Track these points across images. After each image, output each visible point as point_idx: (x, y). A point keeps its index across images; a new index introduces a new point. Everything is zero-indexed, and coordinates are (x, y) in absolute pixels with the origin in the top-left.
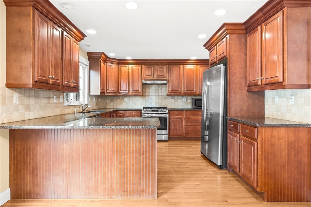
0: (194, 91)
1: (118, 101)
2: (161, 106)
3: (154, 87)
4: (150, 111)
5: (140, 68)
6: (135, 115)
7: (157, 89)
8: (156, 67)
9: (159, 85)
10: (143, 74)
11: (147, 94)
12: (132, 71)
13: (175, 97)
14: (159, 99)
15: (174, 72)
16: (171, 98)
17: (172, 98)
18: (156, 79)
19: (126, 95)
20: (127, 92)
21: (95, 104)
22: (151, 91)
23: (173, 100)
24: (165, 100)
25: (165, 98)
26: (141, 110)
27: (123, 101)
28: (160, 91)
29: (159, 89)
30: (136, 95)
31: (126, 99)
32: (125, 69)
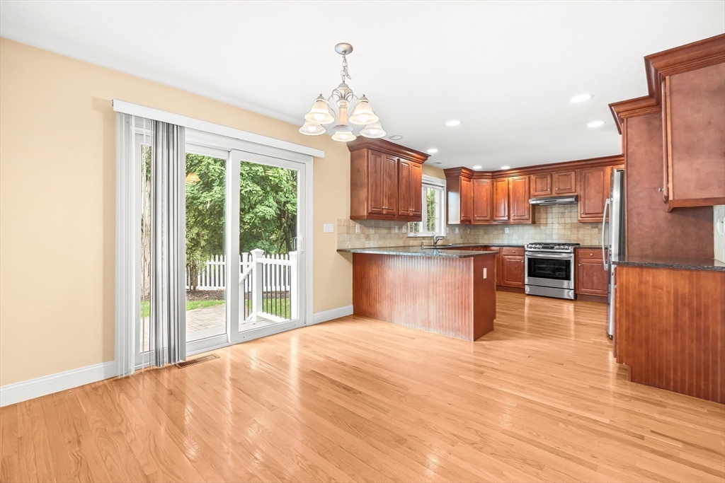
1: (496, 232)
2: (570, 241)
3: (555, 210)
4: (538, 248)
5: (527, 180)
6: (516, 254)
7: (562, 213)
8: (556, 176)
10: (532, 190)
11: (543, 221)
12: (514, 186)
13: (599, 225)
14: (565, 229)
15: (592, 181)
16: (590, 227)
17: (592, 228)
18: (557, 195)
19: (506, 224)
20: (506, 218)
21: (458, 237)
22: (550, 215)
24: (578, 231)
25: (578, 228)
26: (523, 247)
27: (503, 233)
28: (567, 215)
29: (566, 211)
30: (520, 223)
31: (507, 230)
32: (502, 184)
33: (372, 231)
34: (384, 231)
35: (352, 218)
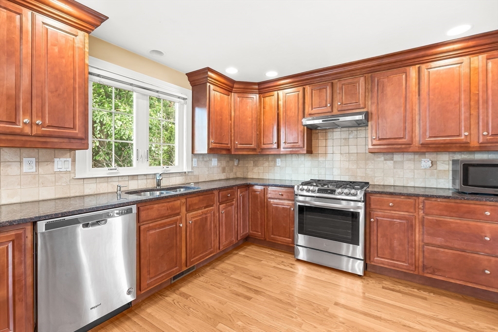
0: (463, 137)
1: (266, 164)
2: (356, 177)
3: (337, 134)
5: (301, 93)
6: (284, 197)
7: (345, 139)
9: (350, 129)
10: (307, 107)
11: (321, 150)
12: (285, 102)
13: (395, 156)
14: (349, 161)
15: (389, 90)
16: (382, 159)
17: (385, 160)
18: (339, 113)
19: (277, 154)
20: (275, 146)
22: (330, 142)
23: (390, 164)
24: (366, 164)
25: (367, 159)
27: (275, 165)
28: (351, 141)
29: (351, 136)
30: (294, 153)
31: (278, 160)
32: (271, 100)
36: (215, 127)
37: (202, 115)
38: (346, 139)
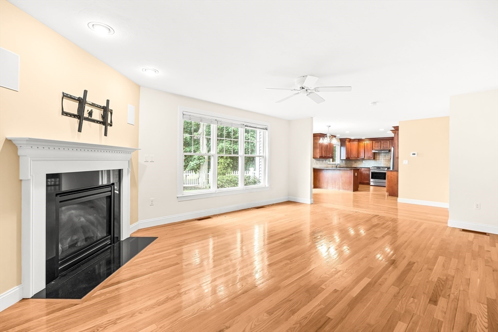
1: (359, 162)
2: (386, 166)
3: (382, 155)
4: (375, 168)
5: (372, 143)
6: (367, 171)
8: (382, 142)
10: (373, 147)
11: (378, 158)
12: (367, 145)
14: (385, 162)
18: (383, 149)
19: (363, 159)
20: (363, 157)
21: (344, 164)
22: (380, 156)
26: (370, 168)
27: (362, 163)
28: (387, 156)
30: (369, 159)
31: (364, 161)
32: (362, 144)
33: (318, 162)
34: (321, 162)
35: (313, 158)
36: (348, 153)
37: (344, 150)
38: (385, 156)
